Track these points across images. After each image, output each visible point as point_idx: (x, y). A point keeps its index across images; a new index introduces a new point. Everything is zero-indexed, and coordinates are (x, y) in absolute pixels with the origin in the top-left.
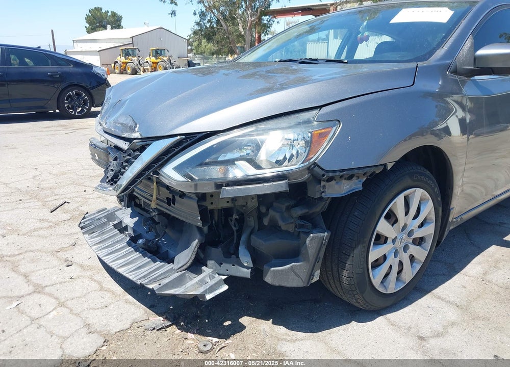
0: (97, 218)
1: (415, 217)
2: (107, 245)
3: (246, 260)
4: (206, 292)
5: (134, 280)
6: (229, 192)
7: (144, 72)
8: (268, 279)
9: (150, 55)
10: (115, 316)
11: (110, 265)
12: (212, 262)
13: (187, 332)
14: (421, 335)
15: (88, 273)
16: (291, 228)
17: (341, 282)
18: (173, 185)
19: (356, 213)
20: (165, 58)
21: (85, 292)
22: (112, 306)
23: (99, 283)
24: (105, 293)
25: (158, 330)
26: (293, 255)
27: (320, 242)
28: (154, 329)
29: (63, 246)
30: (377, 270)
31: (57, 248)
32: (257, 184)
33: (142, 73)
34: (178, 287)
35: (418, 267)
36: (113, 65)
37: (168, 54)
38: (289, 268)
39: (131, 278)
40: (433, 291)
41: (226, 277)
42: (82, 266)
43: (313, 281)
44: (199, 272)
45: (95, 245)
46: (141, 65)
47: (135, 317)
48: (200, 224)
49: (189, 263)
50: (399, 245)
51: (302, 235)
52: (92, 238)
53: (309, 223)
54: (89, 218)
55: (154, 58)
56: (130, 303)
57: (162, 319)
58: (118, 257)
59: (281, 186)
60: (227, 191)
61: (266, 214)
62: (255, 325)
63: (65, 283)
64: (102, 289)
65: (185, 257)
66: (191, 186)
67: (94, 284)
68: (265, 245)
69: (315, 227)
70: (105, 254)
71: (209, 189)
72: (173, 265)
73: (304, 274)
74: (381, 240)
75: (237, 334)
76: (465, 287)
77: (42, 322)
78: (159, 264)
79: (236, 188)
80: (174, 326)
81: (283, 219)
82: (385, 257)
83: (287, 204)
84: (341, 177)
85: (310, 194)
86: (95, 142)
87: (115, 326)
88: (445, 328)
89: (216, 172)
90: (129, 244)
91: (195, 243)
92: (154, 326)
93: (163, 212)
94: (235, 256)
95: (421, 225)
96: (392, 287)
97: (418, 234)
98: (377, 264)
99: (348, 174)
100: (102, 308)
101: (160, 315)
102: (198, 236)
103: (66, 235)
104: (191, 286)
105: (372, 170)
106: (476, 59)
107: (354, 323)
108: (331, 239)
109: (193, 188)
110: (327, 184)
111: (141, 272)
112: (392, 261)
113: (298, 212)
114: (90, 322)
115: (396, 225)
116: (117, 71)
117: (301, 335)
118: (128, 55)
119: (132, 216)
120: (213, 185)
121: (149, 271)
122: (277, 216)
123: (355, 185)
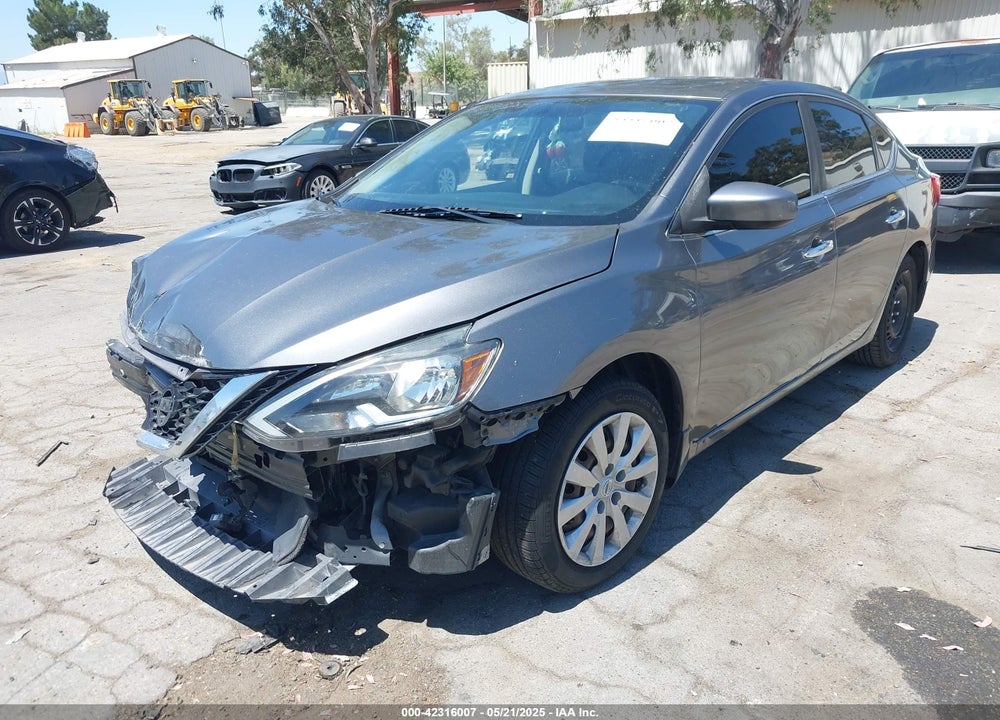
0: (134, 478)
1: (625, 453)
2: (159, 525)
3: (383, 541)
4: (326, 592)
5: (214, 581)
6: (349, 451)
7: (163, 130)
8: (415, 565)
9: (173, 95)
10: (186, 638)
11: (170, 559)
12: (332, 546)
13: (300, 650)
14: (638, 623)
15: (129, 572)
16: (444, 490)
17: (521, 558)
18: (267, 442)
19: (535, 460)
20: (206, 101)
21: (130, 604)
22: (179, 622)
23: (150, 587)
24: (165, 602)
25: (256, 652)
26: (451, 527)
27: (486, 508)
28: (251, 651)
29: (75, 527)
30: (574, 535)
31: (66, 532)
32: (390, 437)
33: (159, 131)
34: (282, 588)
35: (637, 522)
36: (95, 115)
37: (211, 92)
38: (444, 549)
39: (208, 578)
40: (664, 555)
41: (353, 567)
42: (116, 561)
43: (480, 562)
44: (313, 563)
45: (138, 526)
46: (155, 116)
47: (217, 636)
48: (309, 495)
49: (297, 551)
50: (605, 495)
51: (461, 498)
52: (130, 514)
53: (471, 481)
54: (119, 479)
55: (182, 100)
56: (208, 615)
57: (261, 635)
58: (182, 544)
59: (425, 438)
60: (347, 450)
61: (408, 472)
62: (402, 630)
63: (93, 592)
64: (157, 596)
65: (289, 541)
66: (293, 444)
67: (142, 590)
68: (410, 516)
69: (478, 487)
70: (159, 541)
71: (320, 446)
72: (272, 555)
73: (466, 554)
74: (574, 492)
75: (375, 647)
76: (710, 544)
77: (71, 658)
78: (249, 553)
79: (360, 444)
80: (281, 644)
81: (433, 479)
82: (583, 515)
83: (436, 457)
84: (507, 417)
85: (467, 442)
86: (116, 350)
87: (190, 654)
88: (672, 609)
89: (329, 423)
90: (196, 522)
91: (304, 520)
92: (250, 646)
93: (250, 475)
94: (365, 536)
95: (637, 462)
96: (599, 556)
97: (633, 475)
98: (571, 527)
99: (518, 413)
100: (163, 627)
101: (256, 629)
102: (308, 509)
103: (77, 508)
104: (302, 585)
105: (551, 402)
106: (710, 208)
107: (545, 614)
108: (501, 502)
109: (296, 446)
110: (490, 428)
111: (222, 569)
112: (595, 518)
113: (452, 467)
114: (150, 651)
115: (595, 467)
116: (105, 128)
117: (469, 638)
118: (126, 95)
119: (194, 472)
120: (327, 442)
121: (235, 566)
122: (424, 476)
123: (529, 425)
